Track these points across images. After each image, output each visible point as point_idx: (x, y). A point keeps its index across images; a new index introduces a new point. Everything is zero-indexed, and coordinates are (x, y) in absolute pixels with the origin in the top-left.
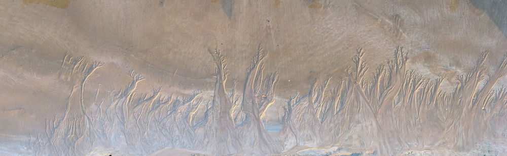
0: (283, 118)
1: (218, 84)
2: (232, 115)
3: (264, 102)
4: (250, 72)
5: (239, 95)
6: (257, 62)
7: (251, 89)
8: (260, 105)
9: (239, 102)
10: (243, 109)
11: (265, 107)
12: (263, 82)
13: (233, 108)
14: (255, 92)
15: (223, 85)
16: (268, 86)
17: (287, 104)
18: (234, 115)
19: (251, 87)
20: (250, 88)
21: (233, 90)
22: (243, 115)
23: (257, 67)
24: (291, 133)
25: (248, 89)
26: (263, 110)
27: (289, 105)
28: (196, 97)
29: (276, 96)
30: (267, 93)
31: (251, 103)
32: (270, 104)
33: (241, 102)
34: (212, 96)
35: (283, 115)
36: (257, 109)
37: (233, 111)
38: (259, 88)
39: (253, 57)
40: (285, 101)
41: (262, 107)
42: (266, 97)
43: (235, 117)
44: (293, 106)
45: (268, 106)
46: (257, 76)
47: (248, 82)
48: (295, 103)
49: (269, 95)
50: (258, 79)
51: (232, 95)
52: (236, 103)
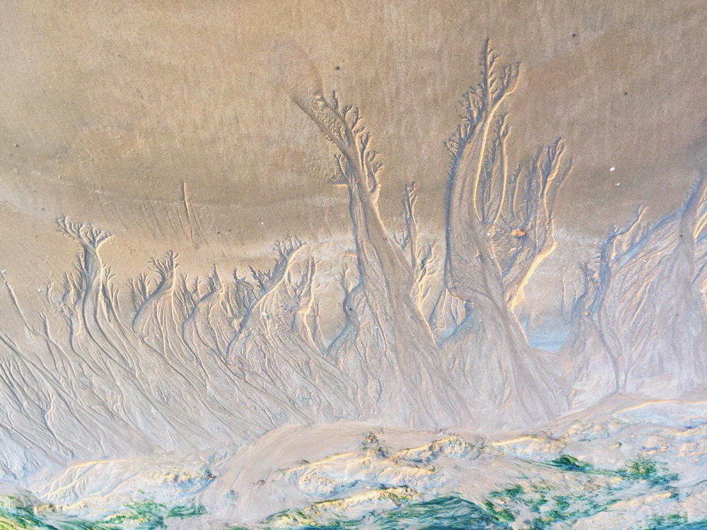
0: (578, 304)
1: (358, 208)
2: (420, 306)
3: (517, 253)
4: (460, 153)
5: (432, 237)
6: (483, 110)
7: (470, 212)
8: (508, 264)
9: (436, 263)
10: (450, 284)
11: (524, 271)
12: (509, 182)
13: (421, 284)
14: (484, 221)
15: (373, 211)
16: (529, 196)
17: (595, 253)
18: (425, 306)
19: (471, 205)
20: (465, 209)
21: (408, 224)
22: (452, 305)
23: (482, 131)
24: (603, 351)
25: (459, 213)
26: (519, 280)
27: (604, 257)
28: (291, 260)
29: (558, 227)
30: (528, 219)
31: (476, 261)
32: (539, 259)
33: (442, 262)
34: (350, 252)
35: (579, 293)
36: (498, 279)
37: (421, 294)
38: (499, 206)
39: (466, 96)
40: (591, 246)
41: (514, 271)
42: (526, 236)
43: (428, 311)
44: (618, 260)
45: (534, 266)
46: (486, 165)
47: (458, 189)
48: (625, 248)
49: (533, 227)
50: (489, 174)
51: (409, 239)
52: (427, 266)
